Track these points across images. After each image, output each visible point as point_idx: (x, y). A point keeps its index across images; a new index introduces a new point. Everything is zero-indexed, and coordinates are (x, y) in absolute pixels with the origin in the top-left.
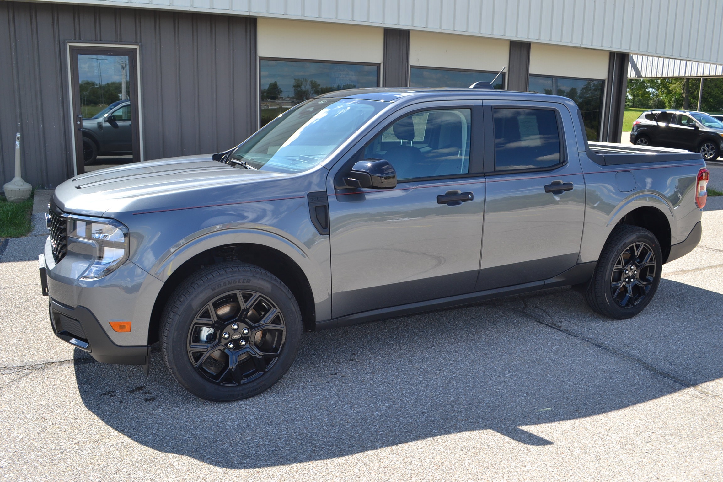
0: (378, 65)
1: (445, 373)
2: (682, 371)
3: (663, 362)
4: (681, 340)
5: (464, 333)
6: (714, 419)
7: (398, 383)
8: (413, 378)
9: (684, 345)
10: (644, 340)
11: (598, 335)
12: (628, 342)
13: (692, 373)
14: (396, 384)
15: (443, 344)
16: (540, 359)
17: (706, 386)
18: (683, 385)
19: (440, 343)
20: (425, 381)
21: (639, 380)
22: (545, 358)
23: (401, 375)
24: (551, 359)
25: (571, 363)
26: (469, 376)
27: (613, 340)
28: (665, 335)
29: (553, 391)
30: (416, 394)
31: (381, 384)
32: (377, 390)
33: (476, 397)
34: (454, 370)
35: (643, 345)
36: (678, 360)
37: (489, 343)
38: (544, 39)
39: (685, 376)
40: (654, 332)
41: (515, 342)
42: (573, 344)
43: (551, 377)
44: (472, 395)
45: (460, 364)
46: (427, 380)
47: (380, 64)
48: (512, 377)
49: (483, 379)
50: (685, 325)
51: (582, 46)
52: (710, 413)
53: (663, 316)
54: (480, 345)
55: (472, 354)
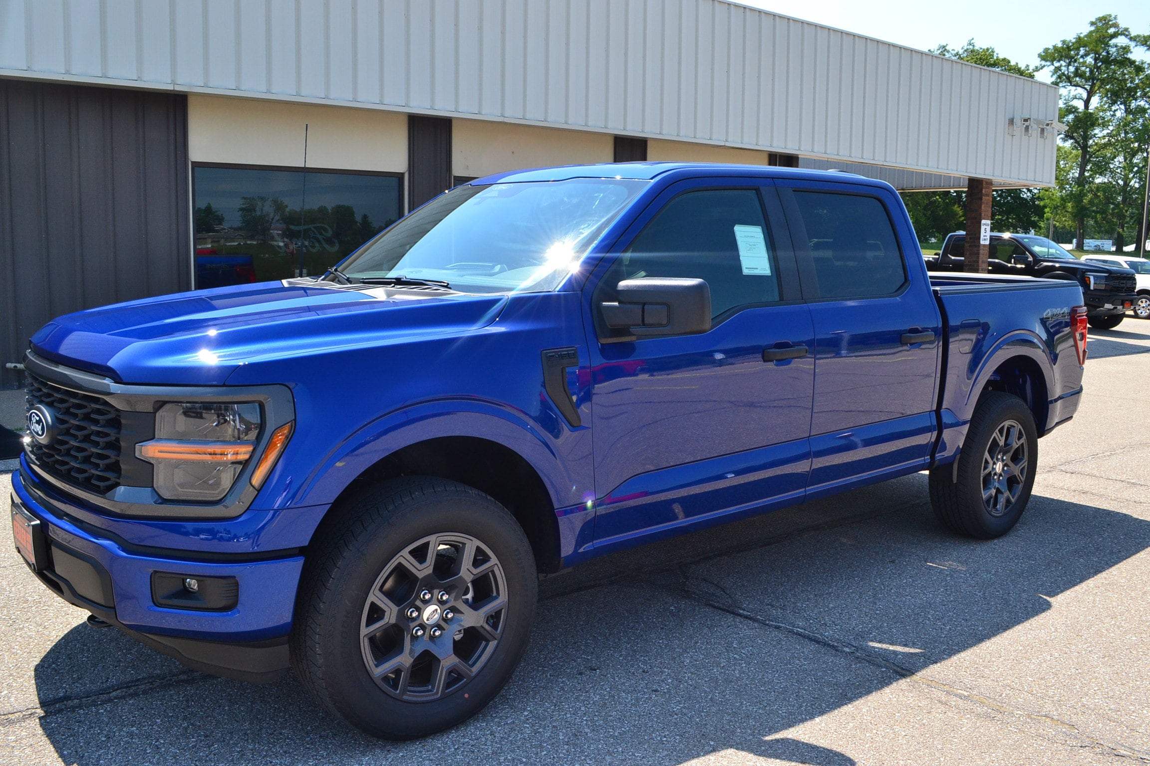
0: (400, 176)
1: (568, 716)
2: (955, 673)
3: (922, 660)
4: (942, 618)
5: (591, 636)
6: (1022, 753)
7: (489, 743)
8: (512, 730)
9: (948, 628)
10: (886, 624)
11: (811, 621)
12: (860, 630)
13: (970, 674)
14: (486, 745)
15: (556, 661)
16: (725, 673)
17: (997, 697)
18: (962, 699)
19: (551, 659)
20: (535, 734)
21: (891, 696)
22: (734, 671)
23: (492, 727)
24: (744, 673)
25: (776, 675)
26: (611, 716)
27: (837, 629)
28: (916, 611)
29: (757, 731)
30: (524, 760)
31: (458, 748)
32: (452, 759)
33: (630, 756)
34: (583, 709)
35: (885, 634)
36: (945, 654)
37: (635, 651)
38: (669, 133)
39: (961, 682)
40: (898, 608)
41: (678, 646)
42: (774, 640)
43: (750, 705)
44: (622, 752)
45: (592, 695)
46: (538, 732)
47: (402, 174)
48: (684, 710)
49: (635, 721)
50: (943, 592)
51: (727, 144)
52: (1013, 743)
53: (906, 579)
54: (621, 656)
55: (609, 675)
